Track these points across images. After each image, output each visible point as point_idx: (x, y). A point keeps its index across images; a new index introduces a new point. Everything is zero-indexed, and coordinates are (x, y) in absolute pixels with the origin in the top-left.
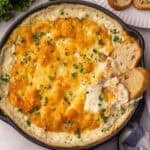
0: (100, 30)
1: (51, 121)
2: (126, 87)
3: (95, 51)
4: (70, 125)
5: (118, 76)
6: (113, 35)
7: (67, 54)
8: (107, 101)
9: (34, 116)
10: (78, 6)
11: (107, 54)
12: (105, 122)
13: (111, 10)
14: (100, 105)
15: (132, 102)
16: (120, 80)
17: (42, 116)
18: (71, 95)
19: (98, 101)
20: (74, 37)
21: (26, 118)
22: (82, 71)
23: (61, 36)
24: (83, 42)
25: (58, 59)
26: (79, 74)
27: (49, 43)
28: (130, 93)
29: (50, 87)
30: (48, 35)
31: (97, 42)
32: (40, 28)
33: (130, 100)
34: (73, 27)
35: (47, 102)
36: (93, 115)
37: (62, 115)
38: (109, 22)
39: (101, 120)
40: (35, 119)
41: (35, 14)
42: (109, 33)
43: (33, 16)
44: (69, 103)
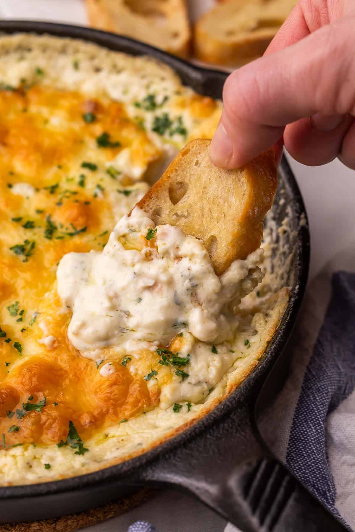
3: (89, 166)
6: (149, 117)
12: (184, 376)
18: (20, 314)
22: (50, 232)
24: (37, 147)
44: (18, 346)
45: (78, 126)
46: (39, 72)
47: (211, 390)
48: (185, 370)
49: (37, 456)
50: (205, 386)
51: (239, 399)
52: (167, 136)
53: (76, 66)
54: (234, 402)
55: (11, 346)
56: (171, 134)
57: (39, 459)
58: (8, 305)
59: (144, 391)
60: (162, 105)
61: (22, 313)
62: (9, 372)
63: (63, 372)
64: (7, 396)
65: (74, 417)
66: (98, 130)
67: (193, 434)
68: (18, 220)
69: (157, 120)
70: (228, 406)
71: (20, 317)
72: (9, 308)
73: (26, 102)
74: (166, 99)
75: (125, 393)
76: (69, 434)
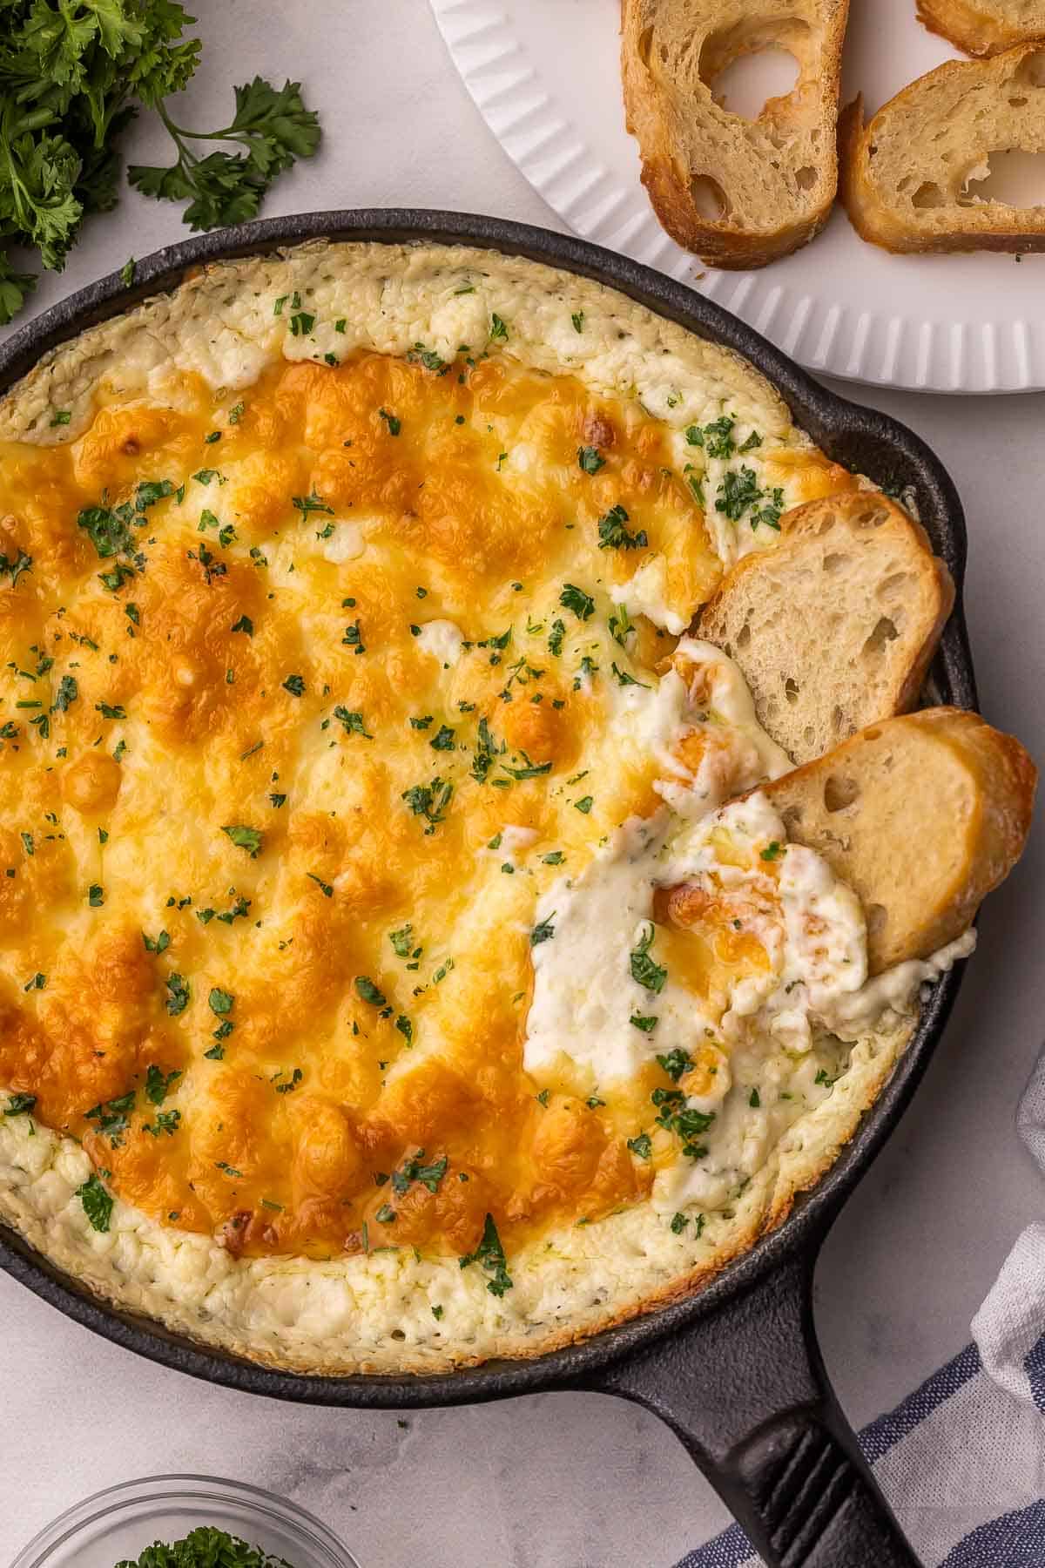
0: (610, 431)
1: (273, 1174)
2: (839, 873)
3: (577, 601)
4: (419, 1198)
5: (770, 789)
6: (716, 470)
7: (355, 637)
8: (700, 986)
9: (133, 1143)
10: (420, 255)
11: (675, 622)
12: (698, 1153)
13: (682, 266)
14: (644, 1024)
15: (896, 983)
16: (790, 820)
17: (200, 1138)
18: (414, 955)
19: (632, 995)
20: (407, 506)
21: (74, 1165)
22: (483, 764)
23: (304, 505)
24: (478, 535)
25: (296, 686)
26: (469, 791)
27: (211, 563)
28: (871, 916)
29: (244, 910)
30: (203, 498)
31: (589, 532)
32: (133, 447)
33: (875, 970)
34: (395, 426)
35: (226, 1031)
36: (594, 1105)
37: (351, 1120)
38: (673, 366)
39: (664, 1139)
40: (147, 1169)
41: (84, 345)
42: (680, 450)
43: (71, 356)
44: (405, 1027)
45: (565, 476)
46: (500, 326)
47: (744, 1184)
48: (701, 1139)
49: (422, 1282)
50: (733, 1179)
51: (789, 1245)
52: (744, 525)
53: (578, 322)
54: (780, 1252)
55: (391, 1025)
56: (754, 522)
57: (425, 1288)
58: (391, 930)
59: (625, 1167)
60: (744, 449)
61: (417, 954)
62: (384, 1083)
63: (483, 1104)
64: (376, 1145)
65: (496, 1204)
66: (607, 491)
67: (698, 1312)
68: (423, 723)
69: (731, 478)
70: (768, 1258)
71: (413, 961)
72: (393, 936)
73: (466, 399)
74: (755, 440)
75: (592, 1169)
76: (484, 1240)
